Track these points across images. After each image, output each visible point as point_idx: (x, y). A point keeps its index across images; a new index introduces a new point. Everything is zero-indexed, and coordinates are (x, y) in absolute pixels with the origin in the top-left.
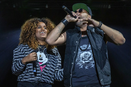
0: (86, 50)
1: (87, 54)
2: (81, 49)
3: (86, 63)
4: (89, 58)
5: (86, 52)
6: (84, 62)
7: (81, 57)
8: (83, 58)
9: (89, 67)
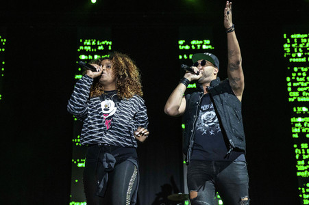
0: (209, 110)
1: (210, 115)
2: (202, 110)
3: (210, 126)
4: (214, 119)
5: (208, 113)
6: (206, 125)
7: (202, 118)
8: (205, 121)
9: (215, 132)
